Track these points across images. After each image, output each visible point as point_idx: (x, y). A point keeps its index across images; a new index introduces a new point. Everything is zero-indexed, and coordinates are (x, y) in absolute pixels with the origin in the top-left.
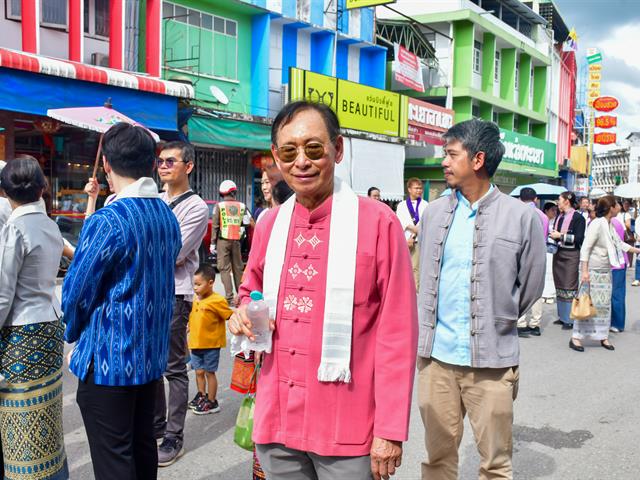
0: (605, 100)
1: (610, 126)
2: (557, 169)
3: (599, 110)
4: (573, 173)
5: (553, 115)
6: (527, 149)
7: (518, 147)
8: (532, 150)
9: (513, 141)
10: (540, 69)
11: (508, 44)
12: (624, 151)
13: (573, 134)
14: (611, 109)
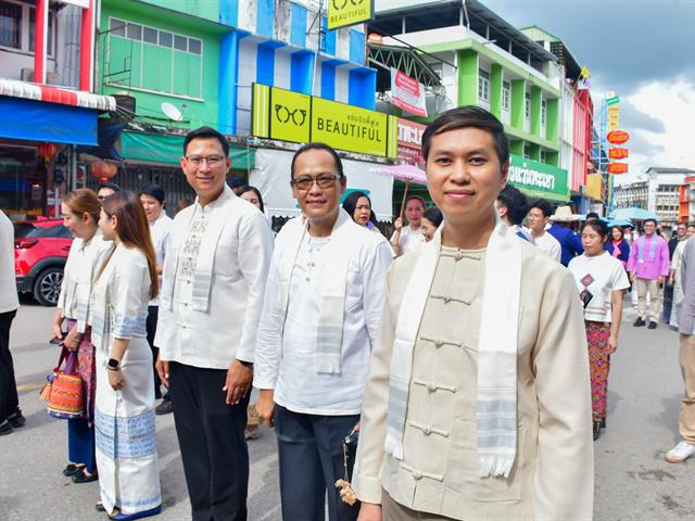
0: (618, 134)
1: (622, 157)
2: (569, 194)
3: (613, 142)
4: (586, 198)
5: (568, 145)
6: (536, 174)
7: (526, 172)
8: (541, 175)
9: (521, 166)
10: (551, 101)
11: (517, 75)
12: (644, 183)
13: (589, 164)
14: (623, 142)
